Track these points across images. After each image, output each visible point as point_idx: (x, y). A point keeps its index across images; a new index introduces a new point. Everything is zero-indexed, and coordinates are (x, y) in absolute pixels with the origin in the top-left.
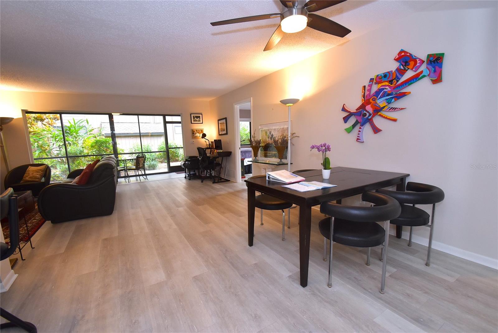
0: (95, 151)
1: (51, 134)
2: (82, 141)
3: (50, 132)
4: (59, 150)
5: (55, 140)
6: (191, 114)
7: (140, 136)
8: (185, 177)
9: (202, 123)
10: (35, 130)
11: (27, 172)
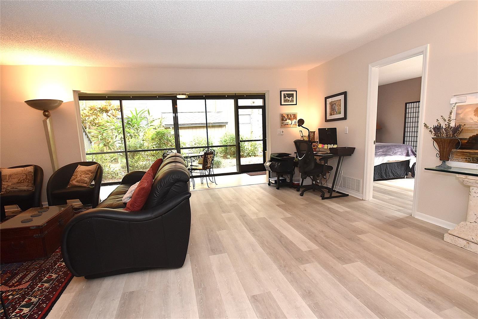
0: (155, 145)
1: (114, 125)
2: (143, 134)
3: (113, 124)
4: (121, 142)
5: (118, 132)
6: (281, 91)
7: (207, 126)
8: (268, 184)
9: (296, 104)
10: (100, 121)
11: (75, 174)
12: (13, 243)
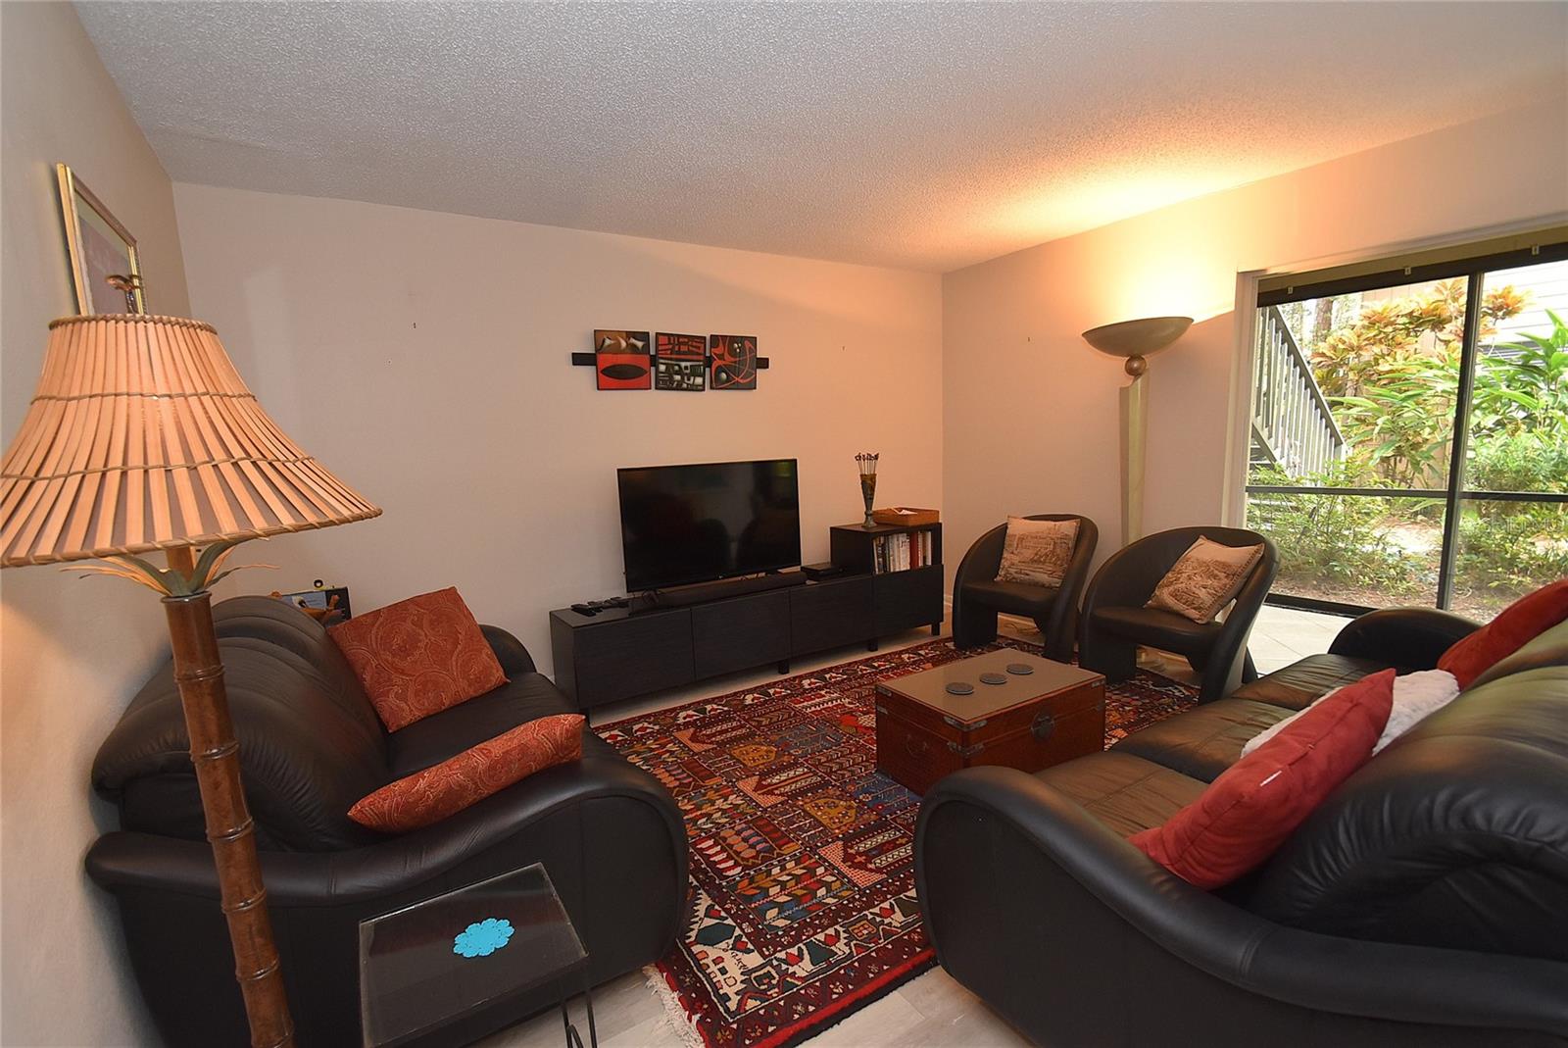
10: (1400, 364)
11: (1178, 566)
12: (909, 736)
